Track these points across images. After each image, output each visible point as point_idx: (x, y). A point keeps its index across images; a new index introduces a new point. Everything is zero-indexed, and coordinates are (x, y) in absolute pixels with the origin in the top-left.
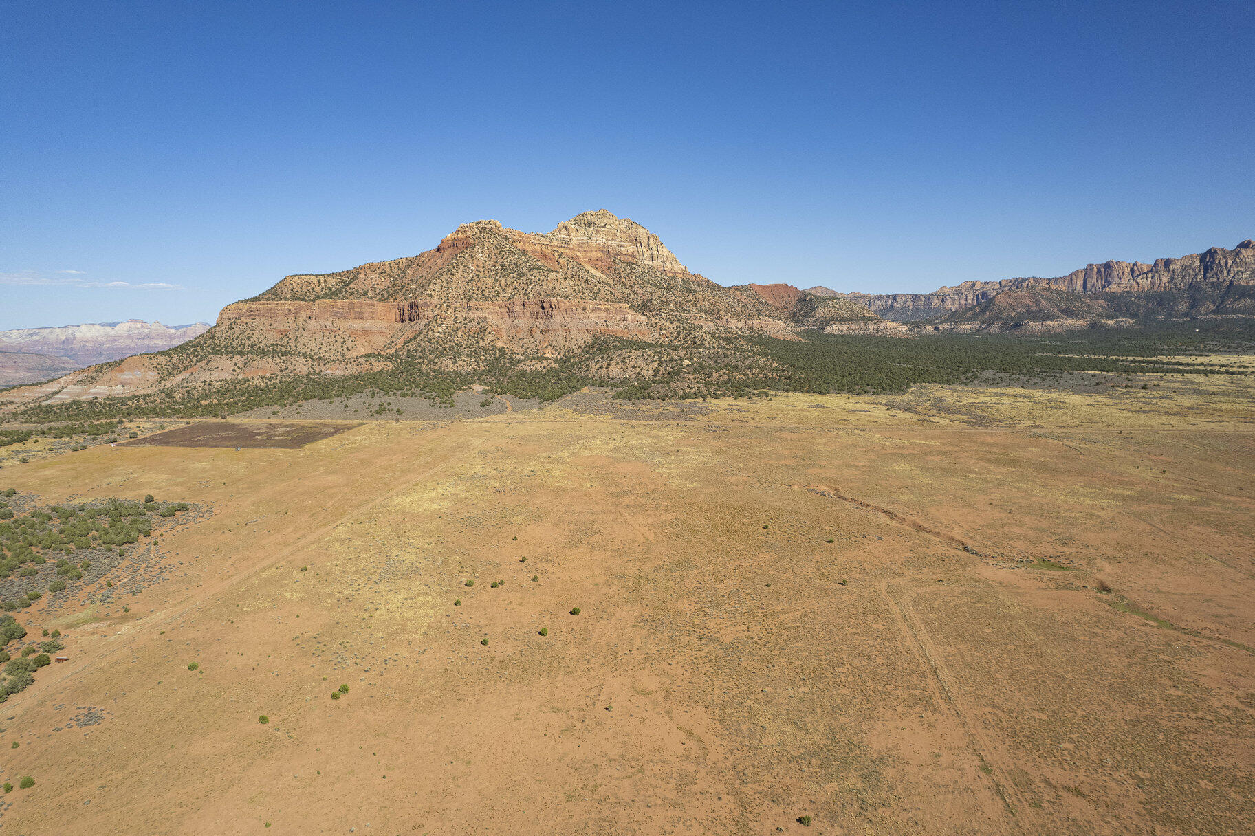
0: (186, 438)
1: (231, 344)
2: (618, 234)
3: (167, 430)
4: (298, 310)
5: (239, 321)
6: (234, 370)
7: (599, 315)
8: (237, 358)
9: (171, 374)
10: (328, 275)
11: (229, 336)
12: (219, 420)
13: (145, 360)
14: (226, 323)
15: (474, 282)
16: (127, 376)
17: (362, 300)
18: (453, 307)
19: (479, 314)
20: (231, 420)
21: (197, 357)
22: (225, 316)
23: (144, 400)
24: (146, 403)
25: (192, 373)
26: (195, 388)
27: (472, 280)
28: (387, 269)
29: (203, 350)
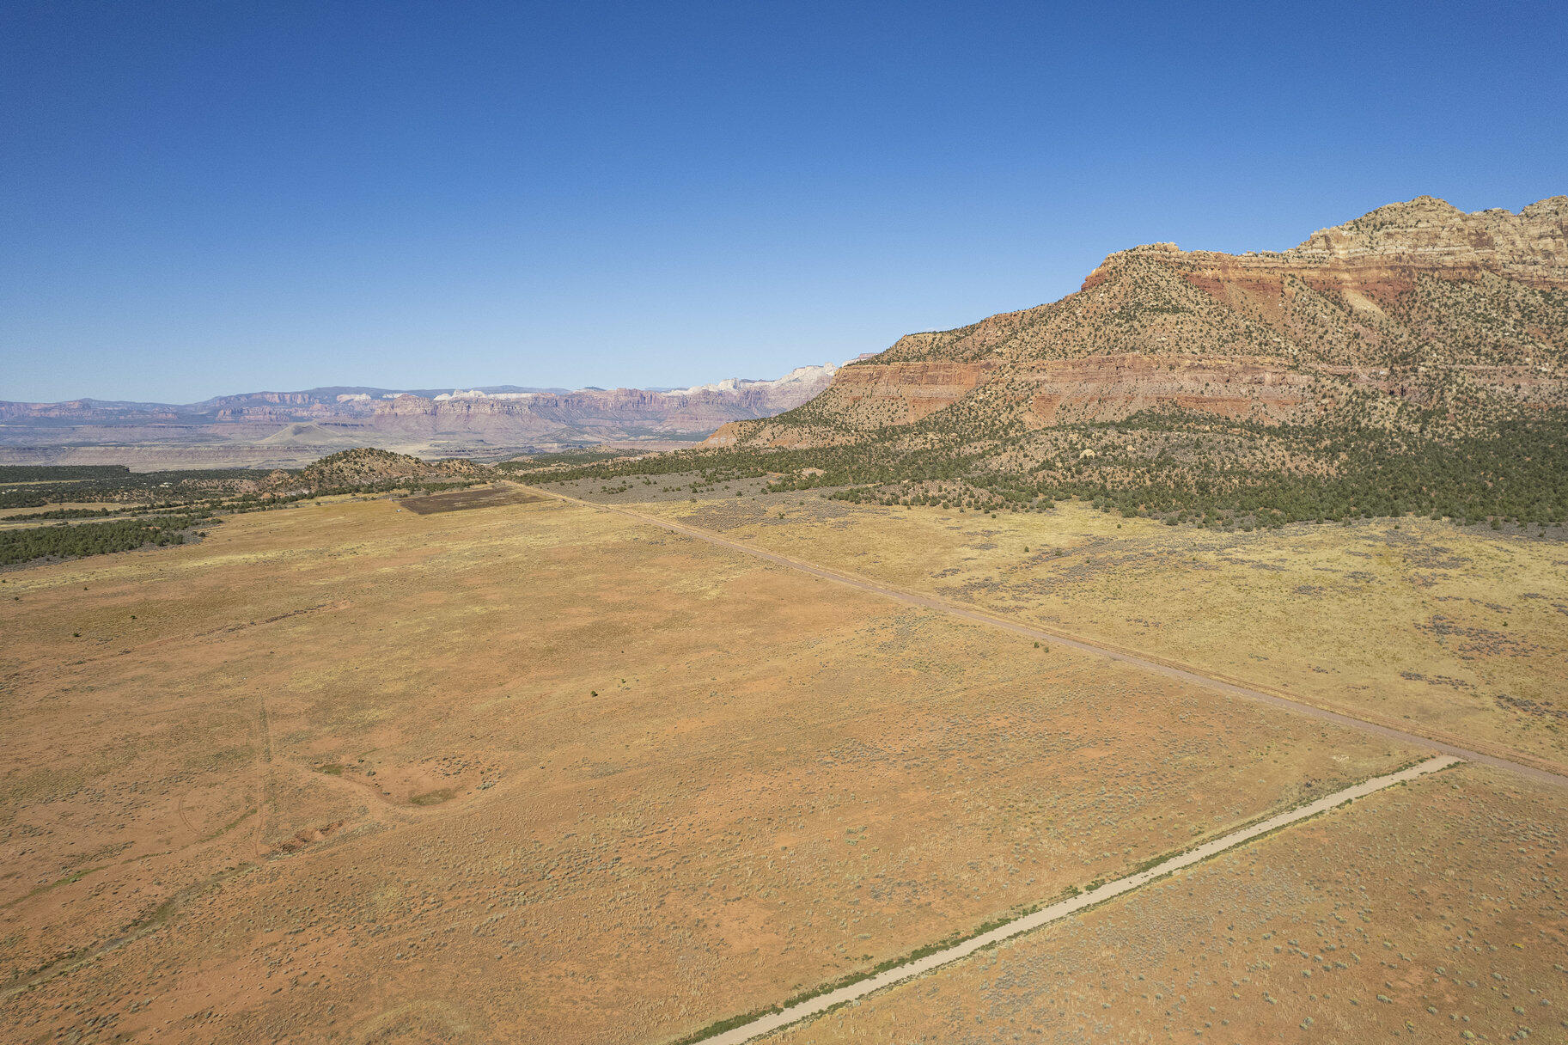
2: (1444, 234)
4: (880, 374)
7: (1199, 376)
10: (949, 332)
15: (1064, 334)
17: (938, 362)
18: (1016, 368)
19: (1038, 377)
27: (1066, 331)
28: (1016, 321)
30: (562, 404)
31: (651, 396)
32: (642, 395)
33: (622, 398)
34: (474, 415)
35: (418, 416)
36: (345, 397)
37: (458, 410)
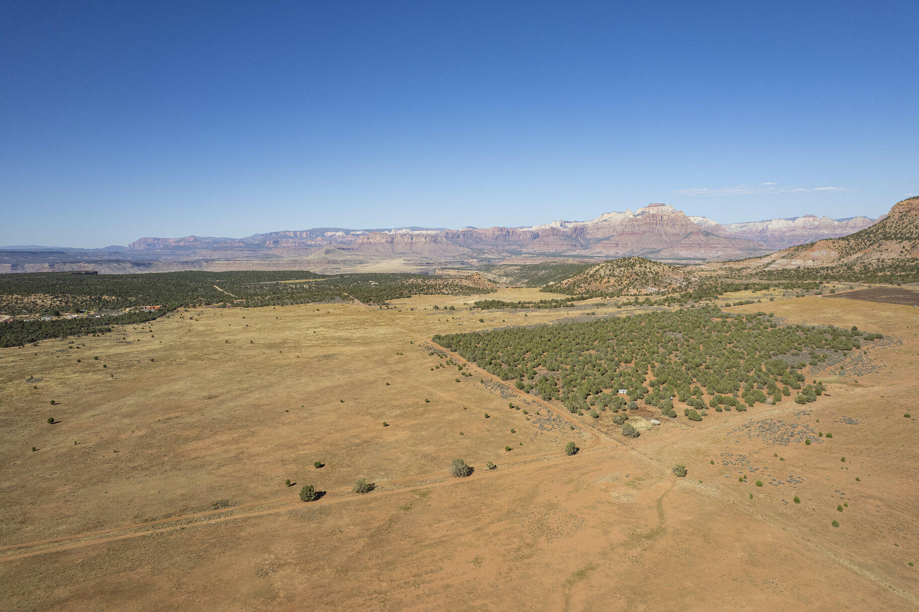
0: (871, 296)
1: (900, 232)
3: (854, 290)
5: (909, 214)
6: (902, 252)
8: (906, 243)
9: (848, 254)
11: (899, 226)
12: (895, 286)
13: (830, 243)
14: (897, 216)
16: (816, 254)
20: (904, 286)
21: (870, 241)
22: (897, 210)
23: (832, 270)
24: (833, 272)
25: (866, 253)
26: (870, 264)
29: (875, 236)
30: (461, 236)
31: (513, 231)
32: (508, 231)
33: (497, 233)
34: (416, 243)
35: (383, 243)
36: (330, 234)
37: (406, 240)
